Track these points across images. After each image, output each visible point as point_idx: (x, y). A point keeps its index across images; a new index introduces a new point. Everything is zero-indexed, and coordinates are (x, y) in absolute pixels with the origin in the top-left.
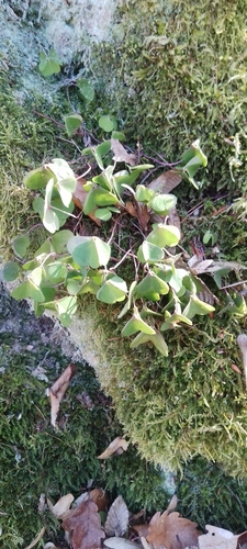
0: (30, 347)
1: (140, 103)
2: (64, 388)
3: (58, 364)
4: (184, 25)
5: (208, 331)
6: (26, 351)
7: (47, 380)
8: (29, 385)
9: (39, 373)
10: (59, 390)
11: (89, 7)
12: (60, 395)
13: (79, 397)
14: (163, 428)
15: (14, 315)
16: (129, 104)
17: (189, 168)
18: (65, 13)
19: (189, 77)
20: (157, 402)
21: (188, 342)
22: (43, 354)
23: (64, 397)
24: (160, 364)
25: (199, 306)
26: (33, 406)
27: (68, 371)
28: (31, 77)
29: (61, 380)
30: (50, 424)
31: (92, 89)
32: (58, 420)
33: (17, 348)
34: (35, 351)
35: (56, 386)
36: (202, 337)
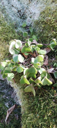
0: (7, 97)
1: (43, 33)
2: (12, 110)
3: (13, 104)
4: (55, 15)
5: (51, 93)
6: (6, 98)
7: (8, 107)
8: (4, 108)
9: (7, 104)
10: (10, 111)
11: (35, 13)
12: (10, 112)
13: (15, 115)
14: (31, 124)
15: (7, 88)
16: (40, 33)
17: (51, 45)
18: (30, 15)
19: (55, 26)
20: (31, 115)
21: (44, 95)
22: (10, 100)
23: (11, 113)
24: (35, 103)
25: (47, 81)
26: (2, 114)
27: (14, 106)
28: (20, 28)
29: (11, 108)
30: (5, 121)
31: (32, 29)
32: (7, 120)
33: (4, 96)
34: (8, 99)
35: (9, 109)
36: (49, 94)
